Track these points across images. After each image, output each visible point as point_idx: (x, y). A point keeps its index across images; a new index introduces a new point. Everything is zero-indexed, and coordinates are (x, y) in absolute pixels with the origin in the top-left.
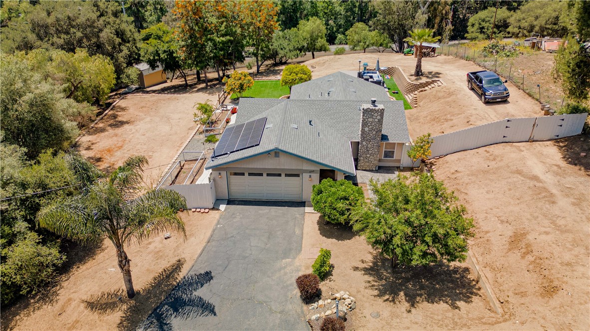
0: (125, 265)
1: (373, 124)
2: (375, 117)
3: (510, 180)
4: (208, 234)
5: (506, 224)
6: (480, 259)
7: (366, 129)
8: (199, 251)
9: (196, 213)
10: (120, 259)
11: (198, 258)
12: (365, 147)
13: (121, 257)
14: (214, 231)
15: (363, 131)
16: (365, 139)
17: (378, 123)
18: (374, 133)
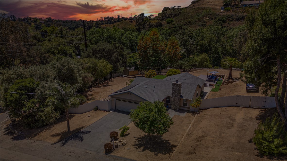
1: (176, 90)
2: (177, 87)
7: (174, 92)
9: (102, 111)
12: (173, 99)
14: (103, 117)
15: (172, 92)
16: (173, 96)
17: (178, 89)
18: (177, 94)
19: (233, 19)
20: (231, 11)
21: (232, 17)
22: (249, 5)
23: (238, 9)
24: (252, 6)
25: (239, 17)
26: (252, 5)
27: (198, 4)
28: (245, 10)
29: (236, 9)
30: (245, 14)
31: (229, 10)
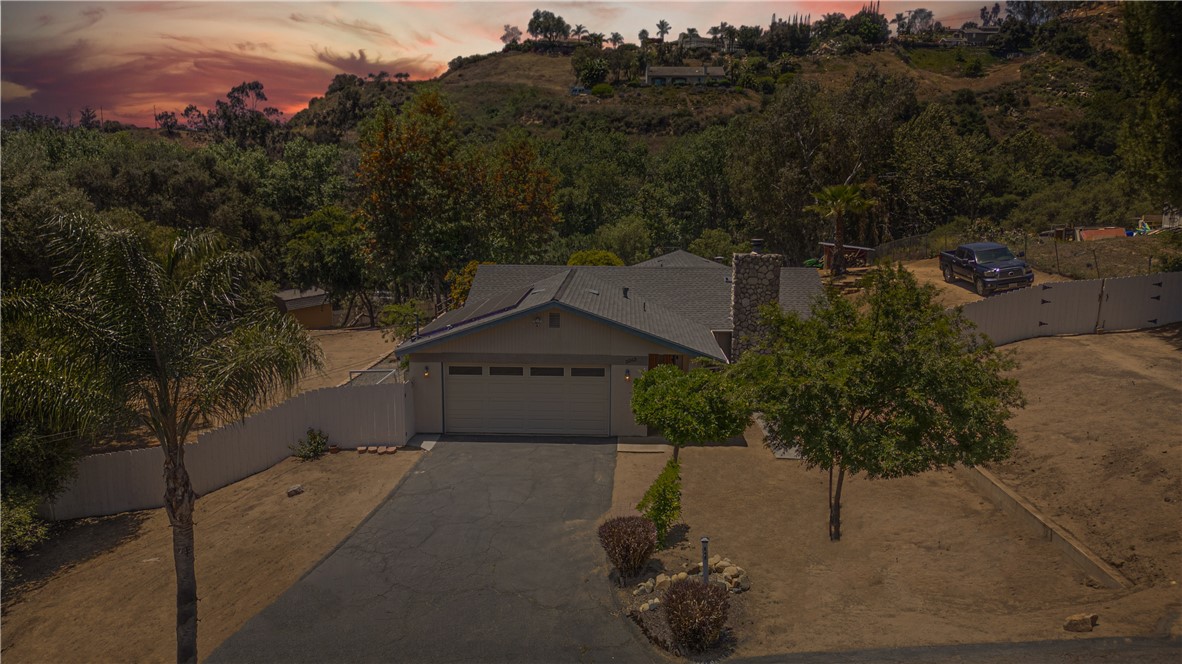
0: (182, 501)
1: (759, 291)
2: (762, 276)
3: (1073, 383)
4: (392, 485)
5: (1088, 442)
6: (1043, 504)
7: (745, 302)
8: (366, 514)
9: (367, 454)
10: (172, 485)
11: (362, 525)
13: (175, 478)
14: (405, 479)
15: (738, 307)
16: (744, 324)
17: (769, 287)
19: (628, 125)
20: (616, 97)
21: (624, 118)
22: (674, 79)
23: (638, 90)
24: (682, 85)
25: (650, 121)
26: (683, 81)
27: (477, 71)
28: (662, 98)
29: (634, 92)
30: (667, 110)
31: (607, 94)
